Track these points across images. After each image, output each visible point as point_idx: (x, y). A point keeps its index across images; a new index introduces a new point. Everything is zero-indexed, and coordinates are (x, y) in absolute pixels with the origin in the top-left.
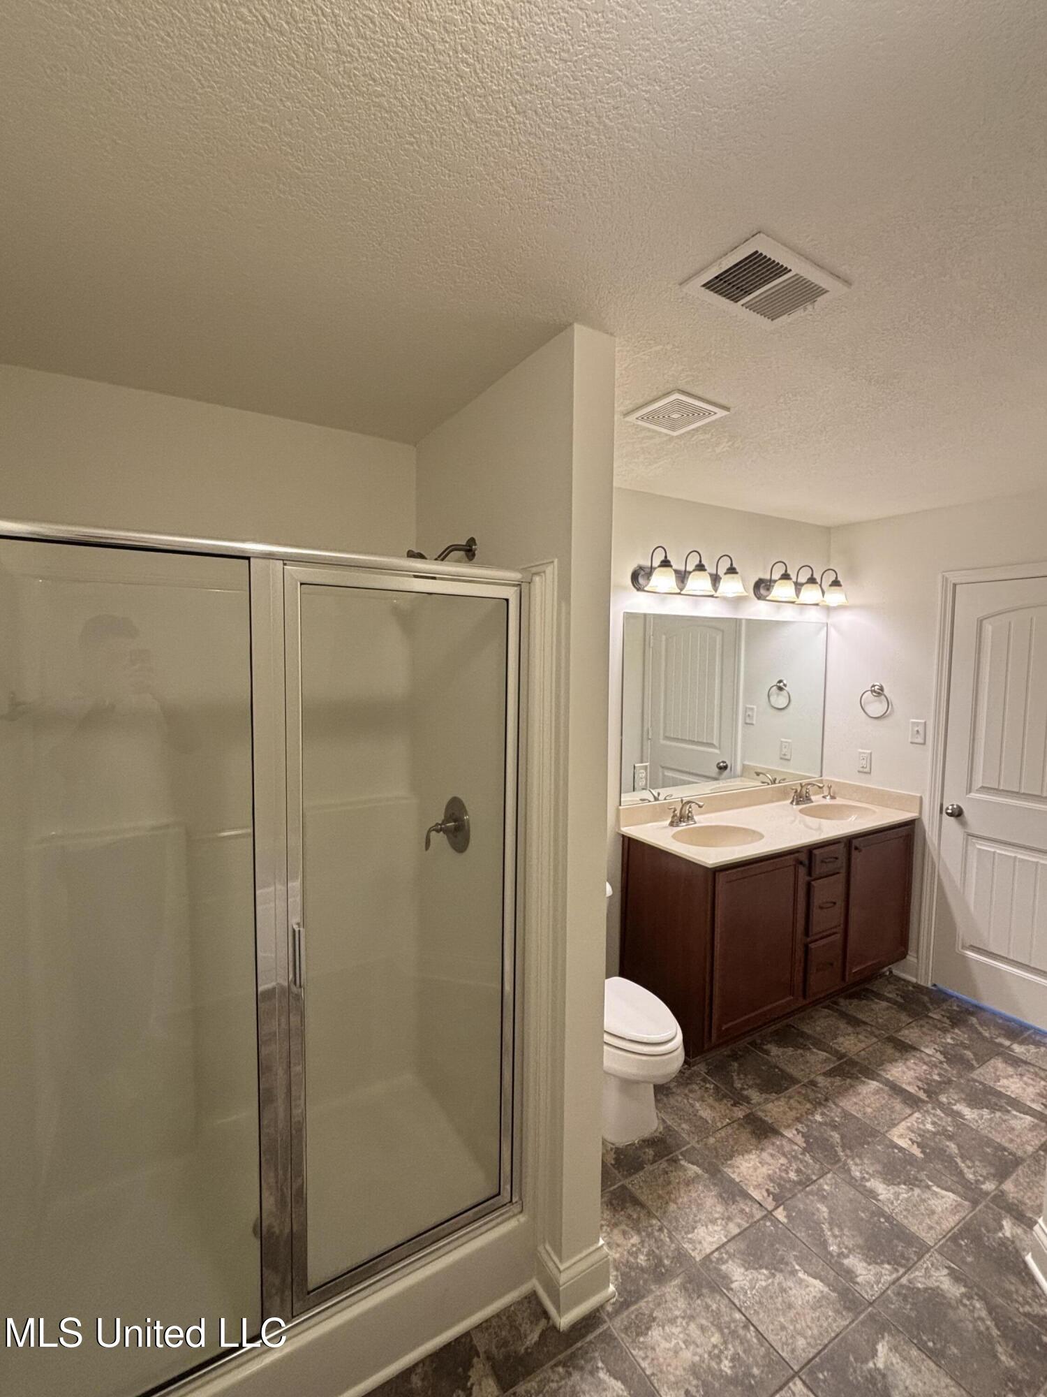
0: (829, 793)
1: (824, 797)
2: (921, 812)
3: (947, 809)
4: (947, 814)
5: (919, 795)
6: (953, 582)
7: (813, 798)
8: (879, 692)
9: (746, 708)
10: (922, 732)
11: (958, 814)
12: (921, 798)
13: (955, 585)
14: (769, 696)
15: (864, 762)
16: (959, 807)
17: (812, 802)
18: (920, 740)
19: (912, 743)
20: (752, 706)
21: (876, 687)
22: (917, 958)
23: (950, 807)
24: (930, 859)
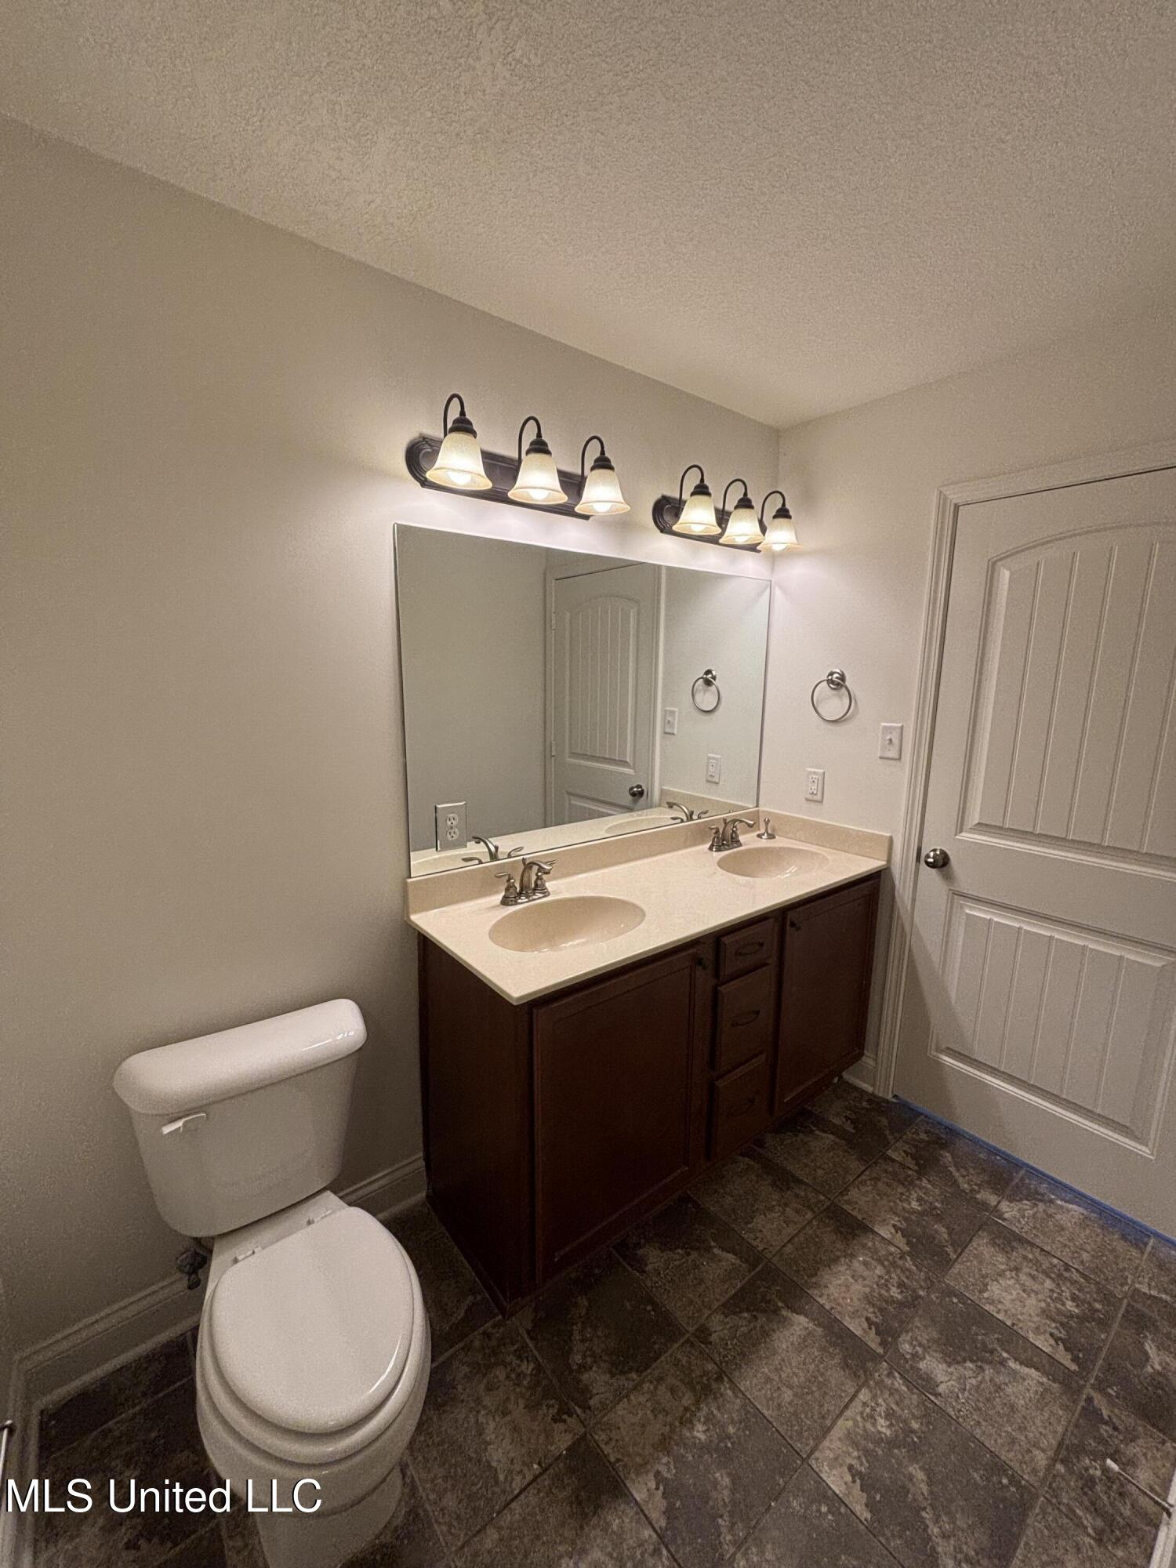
0: (767, 831)
1: (759, 836)
2: (889, 860)
3: (928, 856)
4: (928, 864)
5: (889, 835)
6: (954, 501)
7: (741, 838)
8: (838, 683)
9: (666, 711)
10: (896, 741)
11: (941, 863)
12: (891, 840)
13: (957, 507)
14: (693, 695)
15: (814, 787)
16: (943, 852)
17: (741, 845)
18: (893, 753)
19: (881, 758)
20: (672, 709)
21: (836, 675)
22: (876, 1060)
23: (932, 854)
24: (899, 928)
